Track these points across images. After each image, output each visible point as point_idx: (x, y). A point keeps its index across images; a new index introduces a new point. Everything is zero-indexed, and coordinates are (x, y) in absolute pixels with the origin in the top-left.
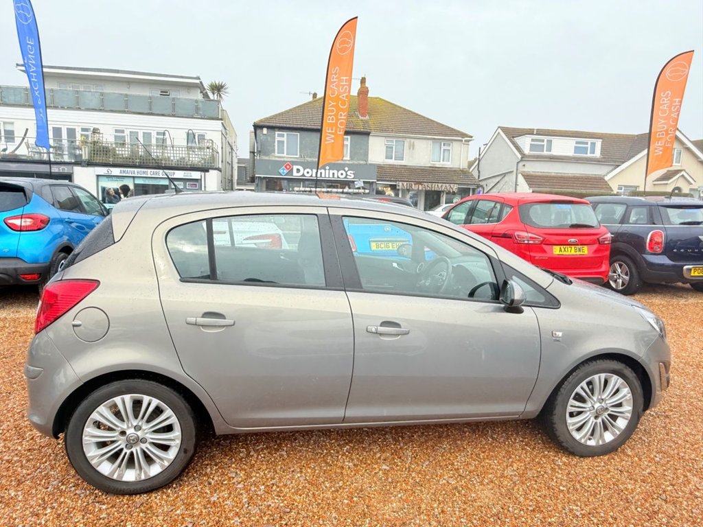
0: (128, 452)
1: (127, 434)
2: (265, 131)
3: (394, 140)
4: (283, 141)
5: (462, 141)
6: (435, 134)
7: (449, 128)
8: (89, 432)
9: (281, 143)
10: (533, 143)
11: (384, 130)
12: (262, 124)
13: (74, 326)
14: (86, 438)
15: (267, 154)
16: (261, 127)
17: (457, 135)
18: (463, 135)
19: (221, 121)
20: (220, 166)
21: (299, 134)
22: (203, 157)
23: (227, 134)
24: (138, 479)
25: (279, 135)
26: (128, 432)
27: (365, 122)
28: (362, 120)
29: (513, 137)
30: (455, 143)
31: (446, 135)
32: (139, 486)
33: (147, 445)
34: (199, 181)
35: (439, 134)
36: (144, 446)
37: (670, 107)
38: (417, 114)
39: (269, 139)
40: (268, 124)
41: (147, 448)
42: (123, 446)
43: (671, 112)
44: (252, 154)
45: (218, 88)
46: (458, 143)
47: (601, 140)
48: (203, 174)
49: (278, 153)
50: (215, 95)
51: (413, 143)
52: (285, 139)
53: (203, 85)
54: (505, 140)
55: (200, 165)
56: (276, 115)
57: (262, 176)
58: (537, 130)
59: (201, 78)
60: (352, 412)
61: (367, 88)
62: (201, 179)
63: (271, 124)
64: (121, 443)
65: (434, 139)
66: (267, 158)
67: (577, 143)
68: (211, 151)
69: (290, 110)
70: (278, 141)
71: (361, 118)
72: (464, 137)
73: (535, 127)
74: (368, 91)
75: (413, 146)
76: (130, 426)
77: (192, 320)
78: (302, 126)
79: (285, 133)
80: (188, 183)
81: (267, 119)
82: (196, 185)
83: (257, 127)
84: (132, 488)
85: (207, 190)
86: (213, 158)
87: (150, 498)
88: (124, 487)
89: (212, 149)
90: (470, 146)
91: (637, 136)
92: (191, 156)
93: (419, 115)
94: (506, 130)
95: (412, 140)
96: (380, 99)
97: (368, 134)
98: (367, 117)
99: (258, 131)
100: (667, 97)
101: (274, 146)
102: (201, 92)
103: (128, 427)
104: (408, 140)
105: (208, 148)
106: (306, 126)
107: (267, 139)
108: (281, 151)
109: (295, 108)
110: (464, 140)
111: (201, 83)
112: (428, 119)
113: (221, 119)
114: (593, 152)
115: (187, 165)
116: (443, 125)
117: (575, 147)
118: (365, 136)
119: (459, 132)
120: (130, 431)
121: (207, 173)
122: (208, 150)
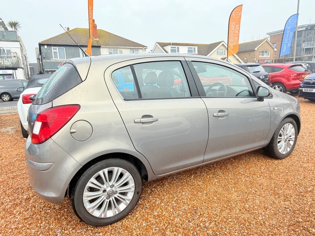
0: (108, 201)
1: (107, 191)
2: (46, 47)
3: (113, 49)
4: (57, 52)
5: (143, 49)
6: (131, 46)
7: (136, 43)
8: (86, 195)
9: (55, 53)
10: (172, 49)
11: (107, 45)
12: (44, 43)
13: (71, 133)
14: (85, 199)
15: (49, 59)
16: (44, 45)
17: (140, 46)
18: (143, 46)
19: (19, 43)
20: (23, 67)
21: (64, 48)
22: (12, 62)
23: (23, 50)
24: (115, 214)
25: (54, 49)
26: (107, 190)
27: (97, 41)
28: (95, 40)
29: (163, 47)
30: (140, 50)
31: (135, 46)
32: (116, 218)
33: (118, 194)
34: (12, 75)
35: (133, 46)
36: (116, 196)
37: (235, 28)
38: (121, 37)
39: (49, 51)
40: (47, 43)
41: (118, 196)
42: (105, 198)
43: (235, 31)
44: (38, 60)
45: (14, 25)
46: (142, 50)
47: (197, 47)
48: (14, 71)
49: (55, 58)
50: (13, 28)
51: (122, 50)
52: (57, 51)
53: (3, 23)
54: (159, 48)
55: (11, 66)
56: (50, 39)
57: (49, 70)
58: (172, 43)
59: (2, 18)
60: (207, 157)
61: (96, 25)
62: (13, 74)
63: (49, 43)
64: (104, 197)
65: (131, 48)
66: (49, 61)
67: (188, 48)
68: (16, 58)
69: (58, 36)
70: (54, 52)
71: (95, 39)
72: (144, 47)
73: (172, 42)
74: (96, 26)
75: (122, 52)
76: (108, 186)
77: (138, 120)
78: (66, 44)
79: (57, 48)
80: (5, 77)
81: (46, 41)
82: (10, 77)
83: (41, 45)
84: (112, 220)
85: (17, 79)
86: (18, 62)
87: (123, 223)
88: (109, 220)
89: (17, 57)
90: (146, 51)
91: (209, 45)
92: (5, 62)
93: (122, 38)
94: (160, 44)
95: (121, 49)
96: (102, 30)
97: (99, 47)
98: (98, 39)
99: (42, 48)
100: (233, 24)
101: (52, 54)
102: (3, 27)
103: (107, 187)
104: (119, 49)
105: (15, 57)
106: (68, 44)
107: (48, 51)
108: (56, 57)
109: (60, 35)
110: (144, 48)
111: (3, 21)
112: (126, 39)
113: (19, 42)
114: (195, 52)
115: (3, 66)
116: (134, 42)
117: (188, 50)
118: (98, 48)
119: (141, 45)
120: (108, 189)
121: (16, 71)
122: (15, 58)
